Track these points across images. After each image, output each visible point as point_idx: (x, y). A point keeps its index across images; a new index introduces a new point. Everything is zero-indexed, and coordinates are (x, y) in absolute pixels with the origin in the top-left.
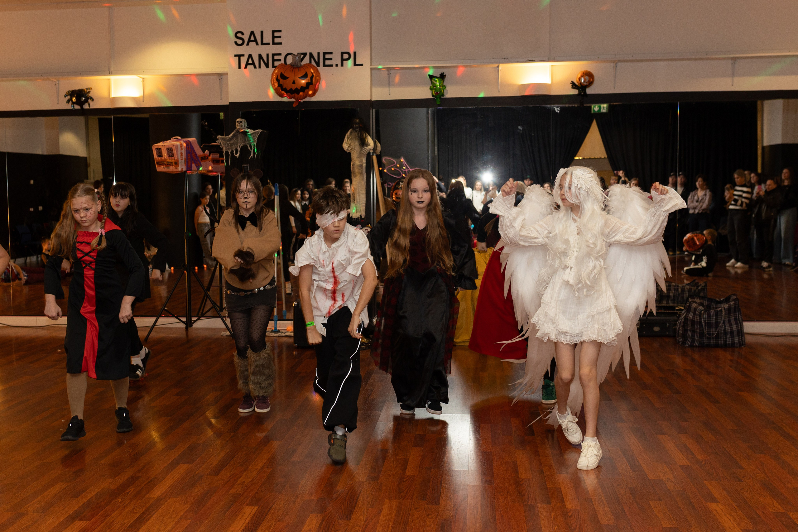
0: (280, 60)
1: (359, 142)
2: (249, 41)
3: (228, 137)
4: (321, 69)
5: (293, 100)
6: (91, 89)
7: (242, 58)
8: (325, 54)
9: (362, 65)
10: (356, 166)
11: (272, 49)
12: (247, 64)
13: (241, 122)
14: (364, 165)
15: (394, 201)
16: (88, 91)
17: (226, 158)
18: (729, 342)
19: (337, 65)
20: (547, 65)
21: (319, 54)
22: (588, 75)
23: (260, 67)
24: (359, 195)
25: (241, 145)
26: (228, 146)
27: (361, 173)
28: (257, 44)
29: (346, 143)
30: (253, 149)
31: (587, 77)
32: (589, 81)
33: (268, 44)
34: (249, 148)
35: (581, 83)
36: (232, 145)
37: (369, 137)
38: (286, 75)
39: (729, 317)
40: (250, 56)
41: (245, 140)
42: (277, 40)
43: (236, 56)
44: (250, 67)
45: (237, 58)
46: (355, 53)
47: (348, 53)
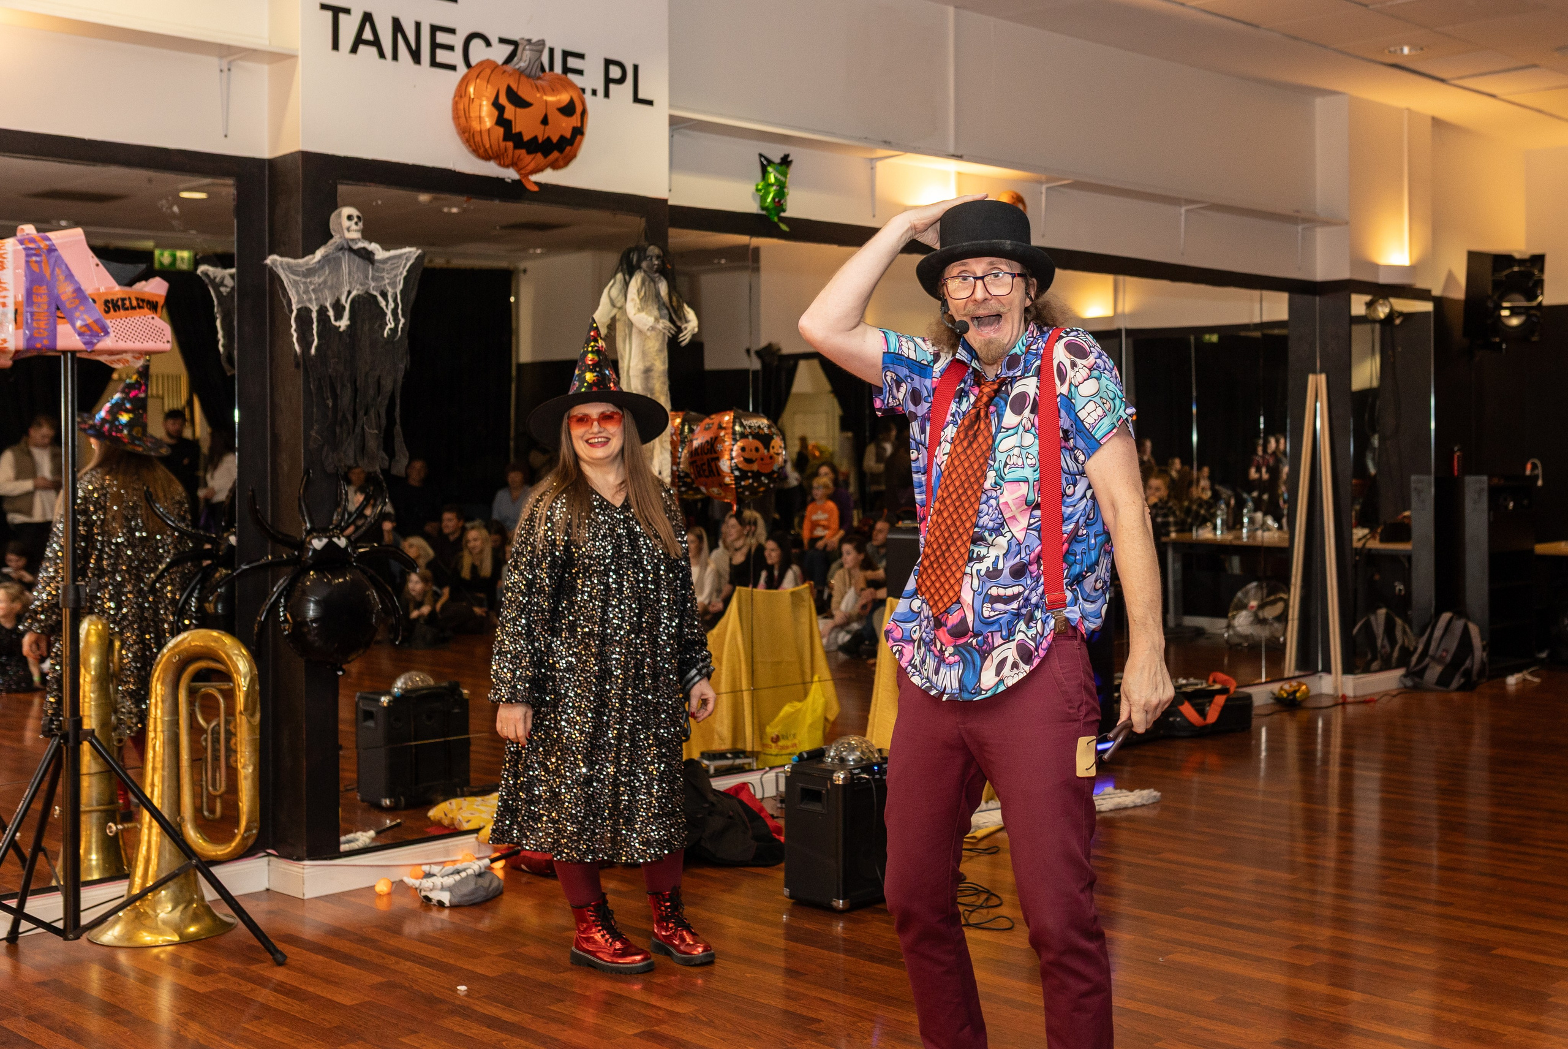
0: (451, 48)
3: (307, 264)
7: (342, 17)
8: (566, 54)
9: (650, 103)
11: (430, 10)
12: (358, 41)
19: (594, 92)
21: (551, 51)
23: (395, 57)
25: (354, 293)
26: (306, 292)
30: (392, 305)
34: (383, 304)
36: (321, 291)
40: (368, 18)
41: (367, 277)
43: (324, 7)
44: (367, 52)
45: (329, 14)
46: (636, 68)
47: (620, 64)
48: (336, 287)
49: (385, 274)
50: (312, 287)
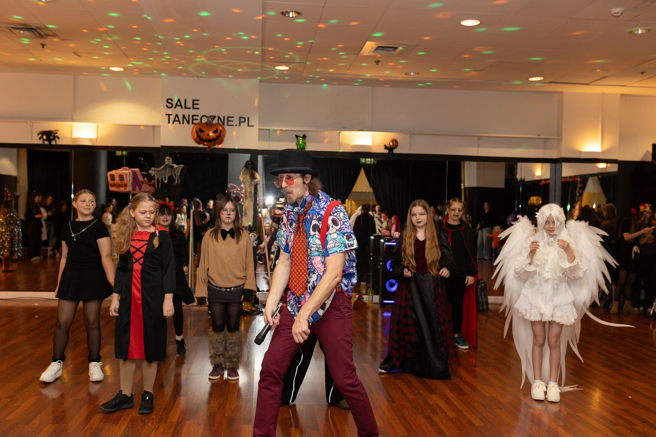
0: (197, 120)
1: (250, 176)
2: (177, 105)
3: (159, 169)
4: (226, 126)
5: (206, 146)
6: (58, 131)
7: (171, 116)
8: (228, 117)
9: (253, 126)
10: (247, 192)
11: (192, 112)
12: (174, 121)
13: (169, 159)
14: (253, 192)
15: (272, 216)
16: (55, 132)
17: (157, 183)
18: (481, 308)
19: (236, 126)
20: (370, 133)
21: (224, 117)
22: (395, 141)
24: (249, 212)
25: (169, 175)
27: (251, 197)
28: (182, 108)
29: (242, 177)
30: (177, 177)
31: (394, 143)
32: (395, 145)
33: (190, 108)
34: (175, 177)
35: (390, 146)
36: (162, 175)
37: (257, 174)
38: (203, 129)
39: (481, 293)
40: (177, 116)
41: (172, 172)
42: (195, 106)
43: (166, 115)
44: (177, 123)
45: (167, 116)
46: (248, 118)
47: (244, 118)
48: (166, 173)
49: (176, 171)
50: (160, 174)
